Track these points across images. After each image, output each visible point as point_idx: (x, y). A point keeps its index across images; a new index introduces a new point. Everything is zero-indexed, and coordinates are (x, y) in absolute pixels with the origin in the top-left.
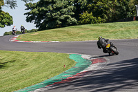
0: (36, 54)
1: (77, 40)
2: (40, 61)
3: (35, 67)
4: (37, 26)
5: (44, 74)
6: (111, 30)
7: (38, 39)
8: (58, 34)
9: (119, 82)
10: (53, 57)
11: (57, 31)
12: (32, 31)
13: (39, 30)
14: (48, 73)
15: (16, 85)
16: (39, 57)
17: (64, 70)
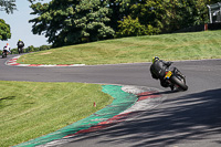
0: (49, 86)
1: (114, 62)
2: (55, 96)
3: (46, 107)
4: (50, 41)
5: (62, 117)
6: (169, 46)
7: (52, 61)
8: (84, 53)
9: (181, 128)
10: (75, 91)
11: (82, 49)
12: (42, 49)
13: (53, 47)
14: (69, 115)
15: (16, 135)
16: (53, 90)
17: (93, 110)
